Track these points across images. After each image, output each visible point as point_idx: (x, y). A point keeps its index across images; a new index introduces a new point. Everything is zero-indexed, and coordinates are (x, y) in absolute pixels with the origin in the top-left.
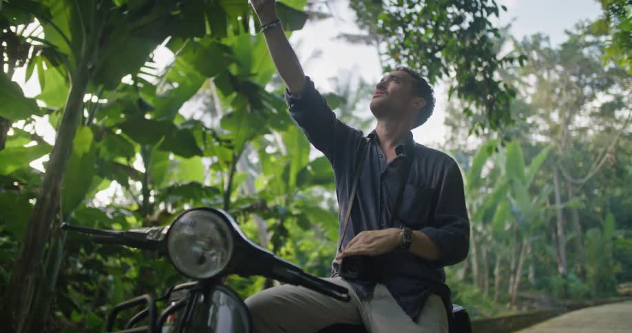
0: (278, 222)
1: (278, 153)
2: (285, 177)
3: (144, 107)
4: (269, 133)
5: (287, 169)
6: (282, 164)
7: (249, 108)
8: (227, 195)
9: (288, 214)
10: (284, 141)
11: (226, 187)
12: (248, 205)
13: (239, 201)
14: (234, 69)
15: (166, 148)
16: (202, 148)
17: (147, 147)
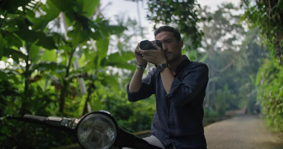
0: (91, 82)
1: (93, 50)
2: (96, 61)
3: (29, 23)
4: (89, 40)
5: (97, 58)
6: (95, 55)
7: (82, 29)
8: (68, 69)
9: (97, 79)
10: (96, 44)
11: (67, 65)
12: (78, 74)
13: (74, 72)
14: (75, 9)
15: (39, 44)
16: (57, 45)
17: (29, 43)
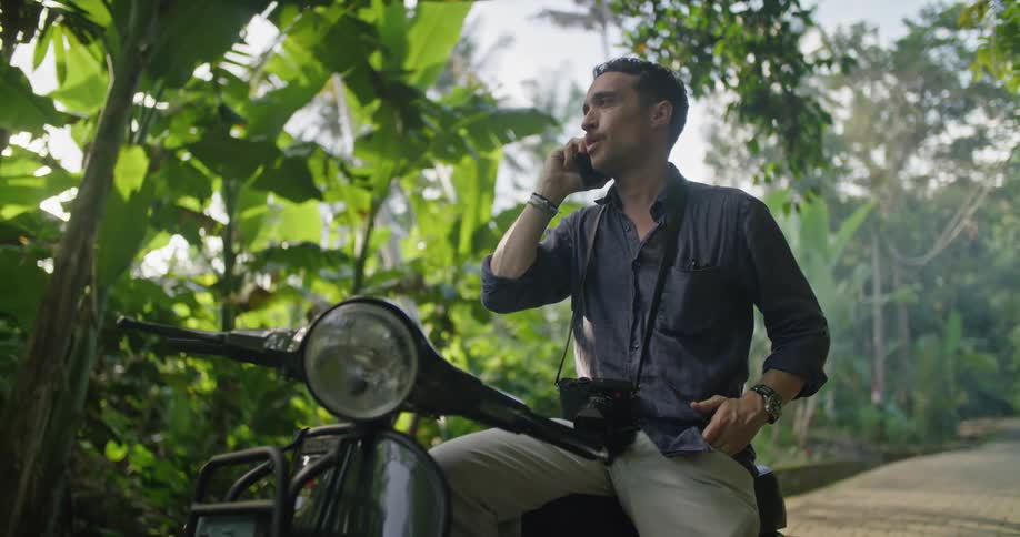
0: (440, 310)
1: (443, 200)
2: (454, 238)
3: (227, 117)
4: (430, 166)
5: (457, 226)
6: (449, 218)
7: (399, 126)
8: (360, 265)
9: (456, 299)
10: (453, 180)
11: (358, 251)
12: (393, 282)
13: (380, 275)
14: (376, 60)
15: (264, 185)
16: (321, 184)
17: (233, 183)
